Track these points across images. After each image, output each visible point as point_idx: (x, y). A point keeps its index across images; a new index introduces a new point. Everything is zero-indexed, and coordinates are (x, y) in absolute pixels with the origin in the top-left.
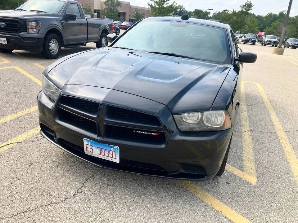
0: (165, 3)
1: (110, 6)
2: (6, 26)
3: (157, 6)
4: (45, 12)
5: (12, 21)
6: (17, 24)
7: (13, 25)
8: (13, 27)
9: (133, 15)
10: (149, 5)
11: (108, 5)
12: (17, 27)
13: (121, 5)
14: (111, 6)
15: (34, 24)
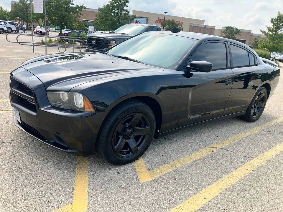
0: (281, 29)
1: (228, 34)
2: (96, 44)
3: (271, 33)
4: (128, 34)
5: (100, 40)
6: (102, 42)
7: (99, 42)
8: (99, 44)
9: (252, 43)
10: (262, 31)
11: (227, 33)
12: (101, 44)
13: (240, 33)
14: (230, 34)
15: (114, 42)
